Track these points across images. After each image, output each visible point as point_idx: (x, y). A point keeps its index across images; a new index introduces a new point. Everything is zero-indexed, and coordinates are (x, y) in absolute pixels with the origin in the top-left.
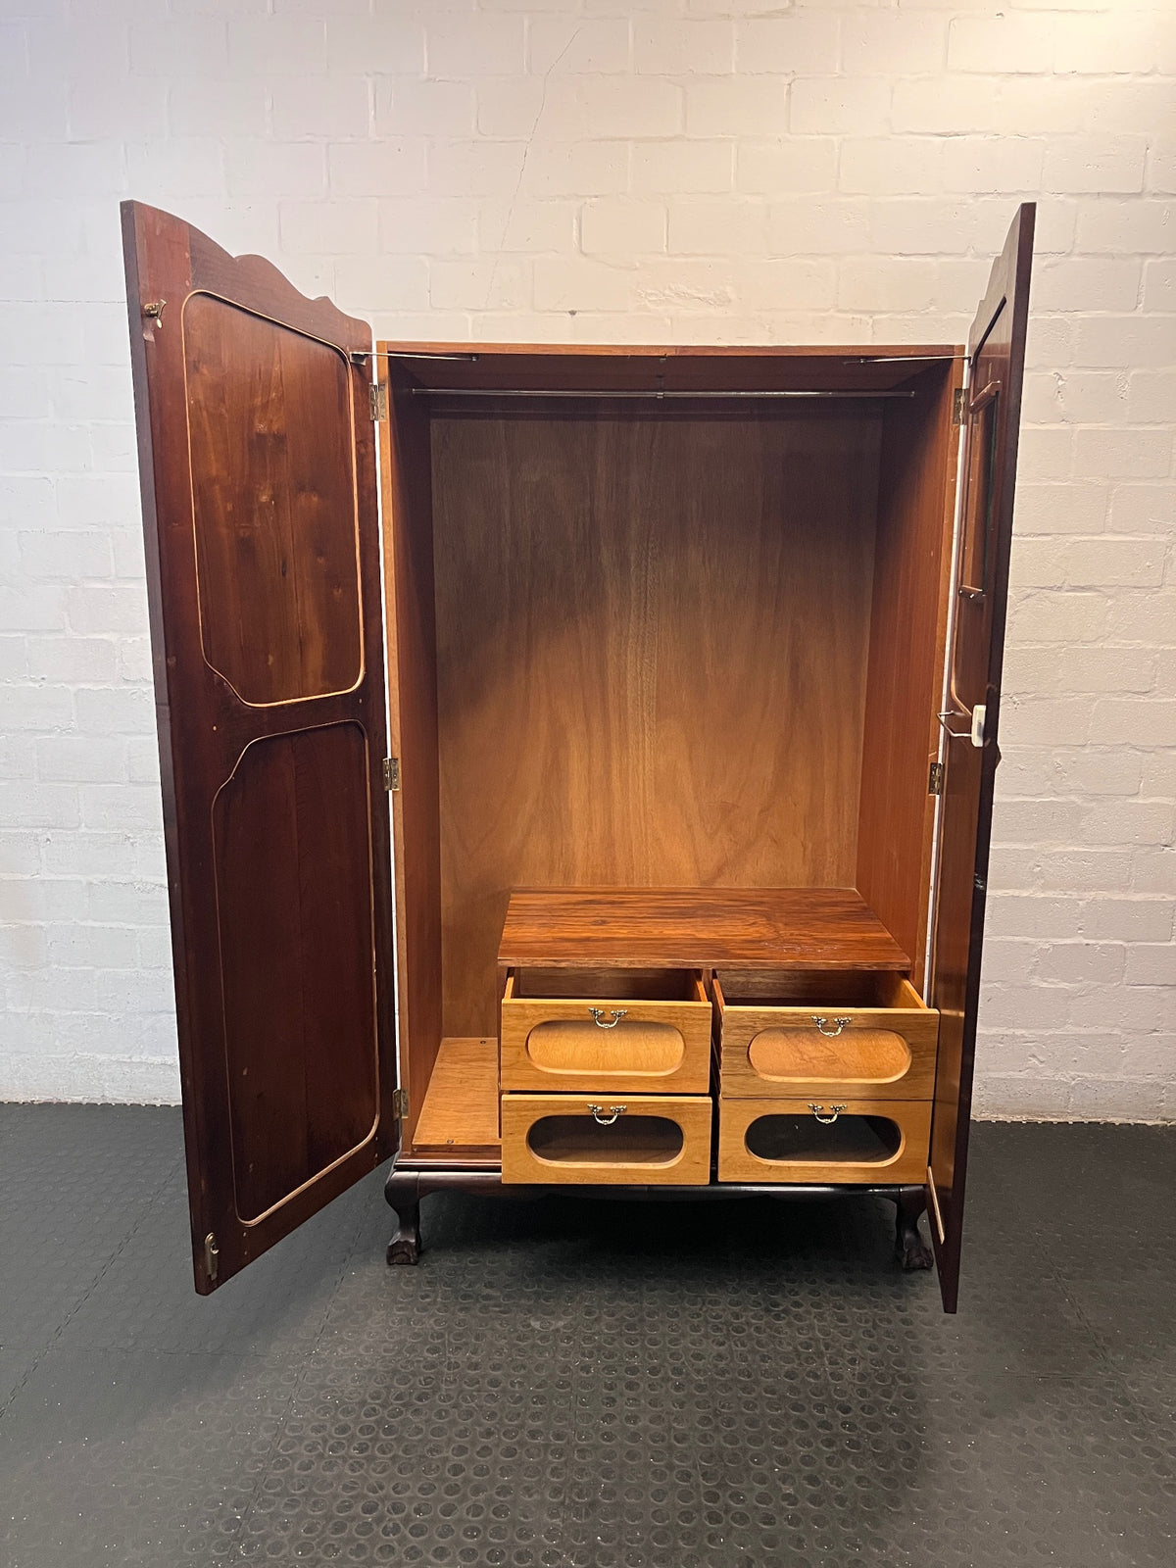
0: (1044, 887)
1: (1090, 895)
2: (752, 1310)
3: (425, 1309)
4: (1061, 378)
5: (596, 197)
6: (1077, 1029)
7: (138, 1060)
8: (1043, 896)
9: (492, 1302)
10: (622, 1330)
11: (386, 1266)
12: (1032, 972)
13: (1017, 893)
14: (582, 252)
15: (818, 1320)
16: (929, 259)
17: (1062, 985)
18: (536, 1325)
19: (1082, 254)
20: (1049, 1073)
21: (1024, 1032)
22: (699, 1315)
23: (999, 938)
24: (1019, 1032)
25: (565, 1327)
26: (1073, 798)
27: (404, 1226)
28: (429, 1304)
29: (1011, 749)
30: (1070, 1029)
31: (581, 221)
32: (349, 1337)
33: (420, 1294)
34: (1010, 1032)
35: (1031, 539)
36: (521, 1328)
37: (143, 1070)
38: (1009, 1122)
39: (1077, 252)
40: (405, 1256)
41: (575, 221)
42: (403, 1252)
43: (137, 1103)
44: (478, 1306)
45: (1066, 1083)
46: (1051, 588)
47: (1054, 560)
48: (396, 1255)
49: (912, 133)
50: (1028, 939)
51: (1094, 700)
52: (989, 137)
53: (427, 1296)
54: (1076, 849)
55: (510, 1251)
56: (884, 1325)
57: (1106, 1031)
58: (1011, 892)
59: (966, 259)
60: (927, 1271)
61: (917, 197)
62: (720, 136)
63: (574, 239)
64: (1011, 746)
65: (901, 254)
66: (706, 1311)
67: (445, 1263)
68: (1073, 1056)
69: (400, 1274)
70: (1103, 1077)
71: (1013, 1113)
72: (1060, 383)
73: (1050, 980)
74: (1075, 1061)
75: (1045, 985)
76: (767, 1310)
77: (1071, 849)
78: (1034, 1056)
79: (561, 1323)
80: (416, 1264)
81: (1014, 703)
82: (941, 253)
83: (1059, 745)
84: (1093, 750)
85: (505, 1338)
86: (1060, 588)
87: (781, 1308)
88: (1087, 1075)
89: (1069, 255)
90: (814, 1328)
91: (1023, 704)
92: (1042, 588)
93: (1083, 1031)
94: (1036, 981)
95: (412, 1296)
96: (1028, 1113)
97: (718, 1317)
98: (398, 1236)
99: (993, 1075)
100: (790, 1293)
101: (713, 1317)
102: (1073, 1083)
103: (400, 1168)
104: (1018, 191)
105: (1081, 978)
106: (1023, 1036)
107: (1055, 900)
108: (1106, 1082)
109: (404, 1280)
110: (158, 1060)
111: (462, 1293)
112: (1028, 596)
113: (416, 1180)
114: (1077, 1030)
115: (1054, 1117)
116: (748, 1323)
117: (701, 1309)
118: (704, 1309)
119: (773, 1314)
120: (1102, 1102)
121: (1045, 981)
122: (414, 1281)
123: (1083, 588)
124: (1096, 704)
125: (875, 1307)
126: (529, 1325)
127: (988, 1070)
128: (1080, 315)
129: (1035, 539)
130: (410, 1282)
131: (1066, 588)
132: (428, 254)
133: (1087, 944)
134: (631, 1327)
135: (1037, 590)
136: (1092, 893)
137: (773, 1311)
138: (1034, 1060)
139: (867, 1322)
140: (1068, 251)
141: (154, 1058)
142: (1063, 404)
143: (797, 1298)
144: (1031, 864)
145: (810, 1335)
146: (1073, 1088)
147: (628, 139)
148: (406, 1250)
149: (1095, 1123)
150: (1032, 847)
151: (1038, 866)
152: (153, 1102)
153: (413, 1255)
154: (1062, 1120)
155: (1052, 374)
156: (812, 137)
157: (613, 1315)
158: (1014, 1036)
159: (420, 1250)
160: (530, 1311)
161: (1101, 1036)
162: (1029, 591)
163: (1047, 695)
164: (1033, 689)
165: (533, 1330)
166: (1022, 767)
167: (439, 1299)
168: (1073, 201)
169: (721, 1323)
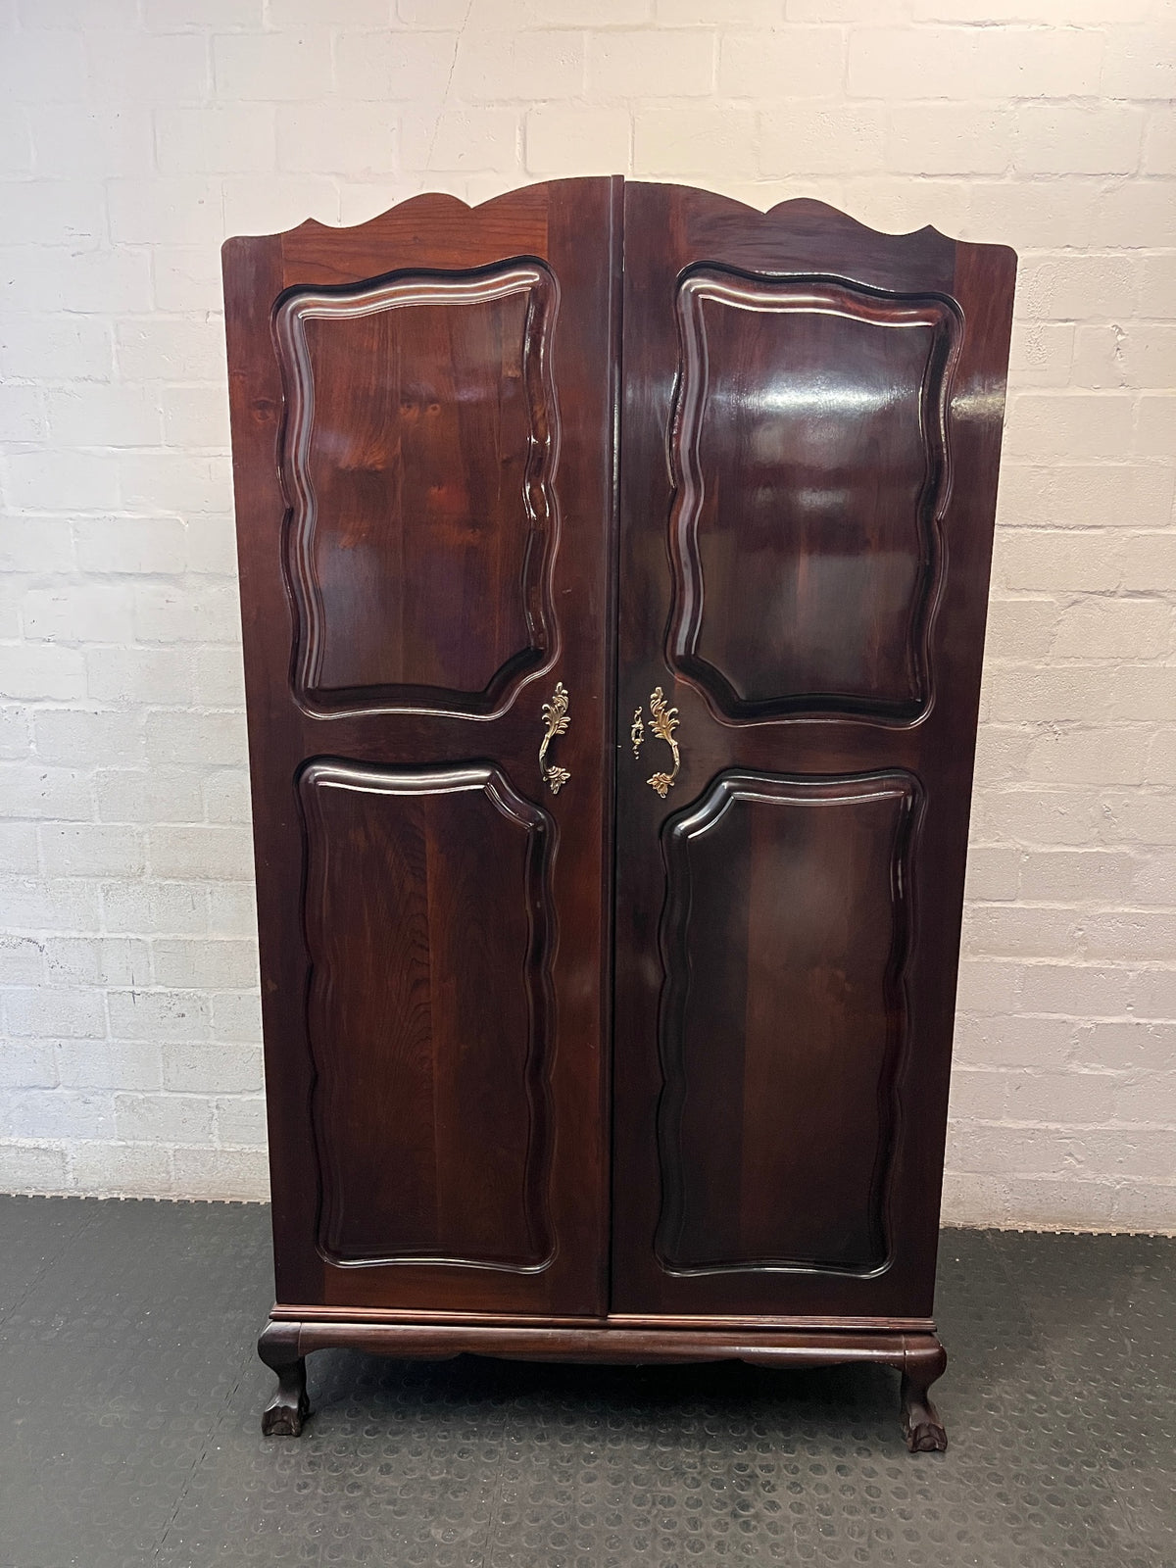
0: (1087, 956)
1: (1143, 965)
2: (716, 1515)
3: (298, 1506)
4: (1121, 332)
5: (544, 101)
6: (1125, 1124)
7: (7, 1143)
8: (1085, 965)
9: (385, 1496)
10: (546, 1546)
11: (262, 1436)
12: (1071, 1056)
13: (1054, 962)
14: (525, 169)
15: (799, 1533)
16: (959, 181)
17: (1109, 1072)
18: (437, 1533)
19: (1150, 176)
20: (1090, 1175)
21: (1059, 1126)
22: (646, 1521)
23: (1031, 1015)
24: (1053, 1126)
25: (473, 1538)
26: (1124, 848)
27: (285, 1388)
28: (306, 1497)
29: (1050, 788)
30: (1115, 1124)
31: (525, 130)
32: (195, 1548)
33: (297, 1481)
34: (1043, 1126)
35: (1078, 532)
36: (418, 1540)
37: (13, 1154)
38: (1039, 1231)
39: (1143, 173)
40: (284, 1424)
41: (518, 131)
42: (282, 1421)
43: (7, 1192)
44: (368, 1501)
45: (1109, 1187)
46: (1103, 593)
47: (1107, 559)
48: (272, 1423)
49: (939, 22)
50: (1066, 1017)
51: (1152, 730)
52: (1034, 27)
53: (306, 1486)
54: (1126, 910)
55: (418, 1417)
56: (883, 1540)
57: (1161, 1127)
58: (1047, 961)
59: (1006, 181)
60: (937, 1455)
61: (942, 103)
62: (699, 24)
63: (517, 153)
64: (1051, 785)
65: (923, 175)
66: (656, 1516)
67: (334, 1435)
68: (1117, 1156)
69: (277, 1449)
70: (1154, 1180)
71: (1046, 1221)
72: (1120, 338)
73: (1093, 1065)
74: (1121, 1162)
75: (1086, 1071)
76: (735, 1515)
77: (1120, 909)
78: (1071, 1155)
79: (470, 1532)
80: (298, 1435)
81: (1055, 733)
82: (975, 174)
83: (1108, 785)
84: (1150, 791)
85: (395, 1556)
86: (1113, 594)
87: (752, 1511)
88: (1133, 1178)
89: (1133, 176)
90: (792, 1544)
91: (1066, 734)
92: (1091, 593)
93: (1131, 1126)
94: (1074, 1066)
95: (286, 1485)
96: (1061, 1221)
97: (671, 1525)
98: (277, 1402)
99: (1020, 1176)
100: (764, 1486)
101: (666, 1526)
102: (1118, 1187)
103: (276, 1319)
104: (1070, 96)
105: (1130, 1064)
106: (1057, 1131)
107: (1100, 971)
108: (1156, 1187)
109: (280, 1460)
110: (29, 1143)
111: (350, 1481)
112: (1075, 602)
113: (296, 1334)
114: (1123, 1125)
115: (1095, 1226)
116: (709, 1536)
117: (649, 1512)
118: (655, 1512)
119: (742, 1520)
120: (1152, 1210)
121: (1086, 1067)
122: (293, 1461)
123: (1142, 593)
124: (1154, 735)
125: (873, 1512)
126: (428, 1535)
127: (1015, 1170)
128: (1146, 253)
129: (1083, 532)
130: (289, 1462)
131: (1119, 594)
132: (337, 174)
133: (1138, 1024)
134: (559, 1539)
135: (1086, 595)
136: (1147, 963)
137: (742, 1516)
138: (1070, 1159)
139: (861, 1534)
140: (1132, 172)
141: (25, 1140)
142: (1122, 366)
143: (772, 1496)
144: (1073, 926)
145: (787, 1556)
146: (1117, 1193)
147: (581, 28)
148: (285, 1418)
149: (1143, 1235)
150: (1074, 907)
151: (1080, 930)
152: (26, 1192)
153: (294, 1424)
154: (1103, 1231)
155: (1110, 326)
156: (812, 26)
157: (536, 1520)
158: (1047, 1131)
159: (305, 1417)
160: (432, 1511)
161: (1152, 1133)
162: (1075, 597)
163: (1094, 724)
164: (1078, 717)
165: (433, 1542)
166: (1063, 811)
167: (320, 1491)
168: (1138, 109)
169: (673, 1534)
